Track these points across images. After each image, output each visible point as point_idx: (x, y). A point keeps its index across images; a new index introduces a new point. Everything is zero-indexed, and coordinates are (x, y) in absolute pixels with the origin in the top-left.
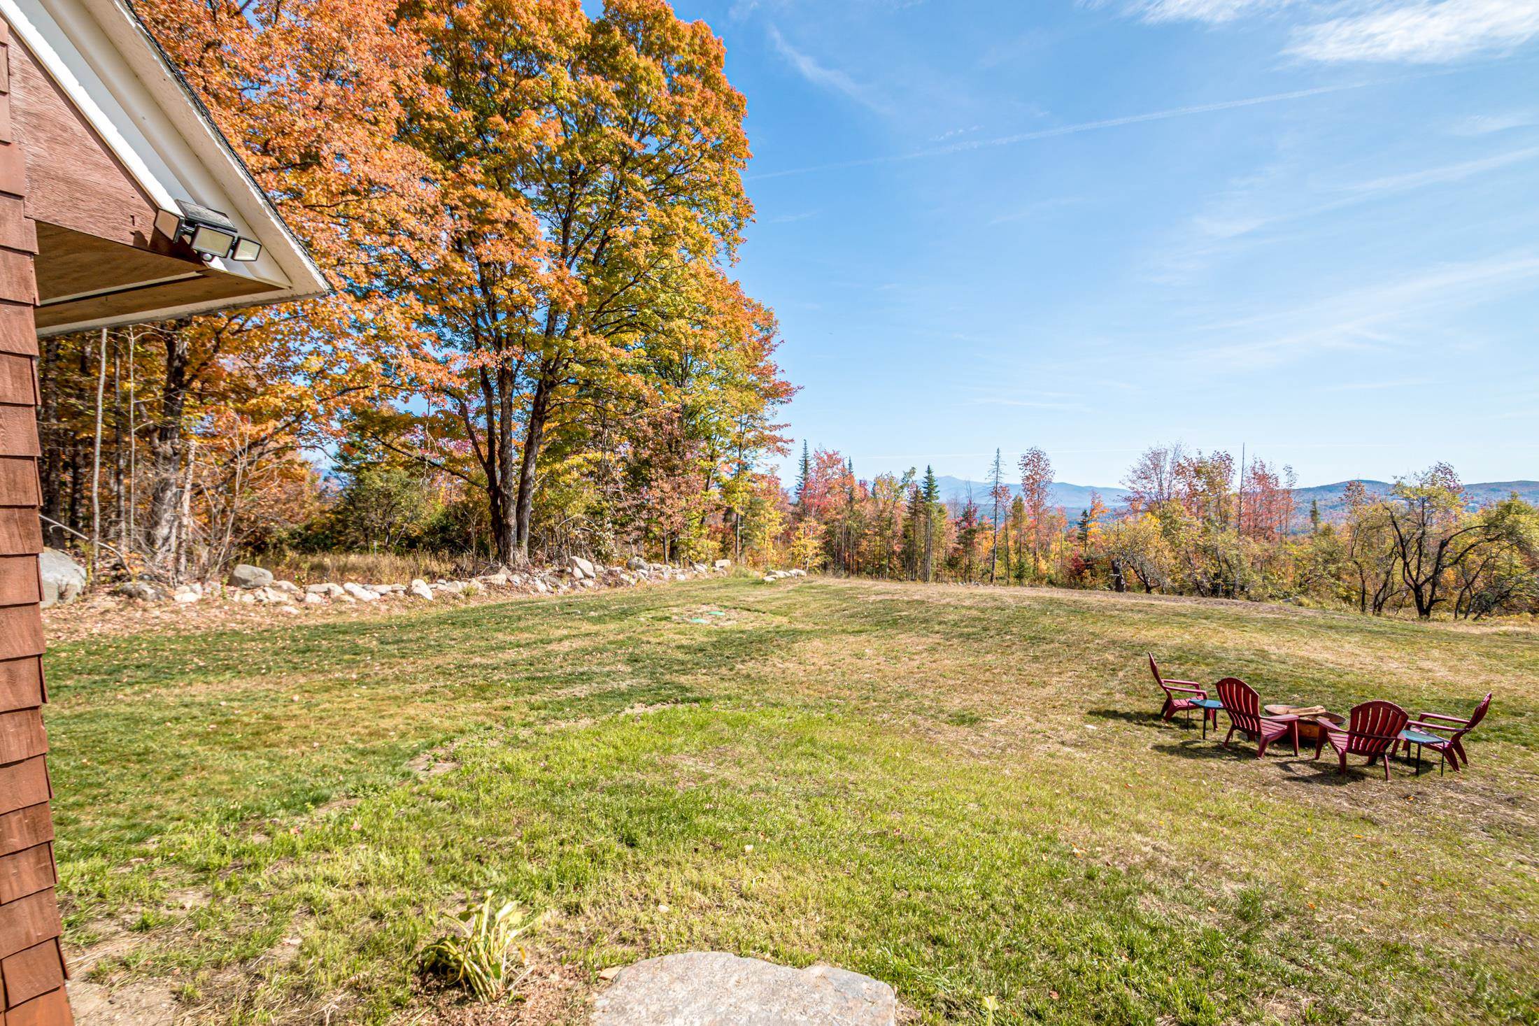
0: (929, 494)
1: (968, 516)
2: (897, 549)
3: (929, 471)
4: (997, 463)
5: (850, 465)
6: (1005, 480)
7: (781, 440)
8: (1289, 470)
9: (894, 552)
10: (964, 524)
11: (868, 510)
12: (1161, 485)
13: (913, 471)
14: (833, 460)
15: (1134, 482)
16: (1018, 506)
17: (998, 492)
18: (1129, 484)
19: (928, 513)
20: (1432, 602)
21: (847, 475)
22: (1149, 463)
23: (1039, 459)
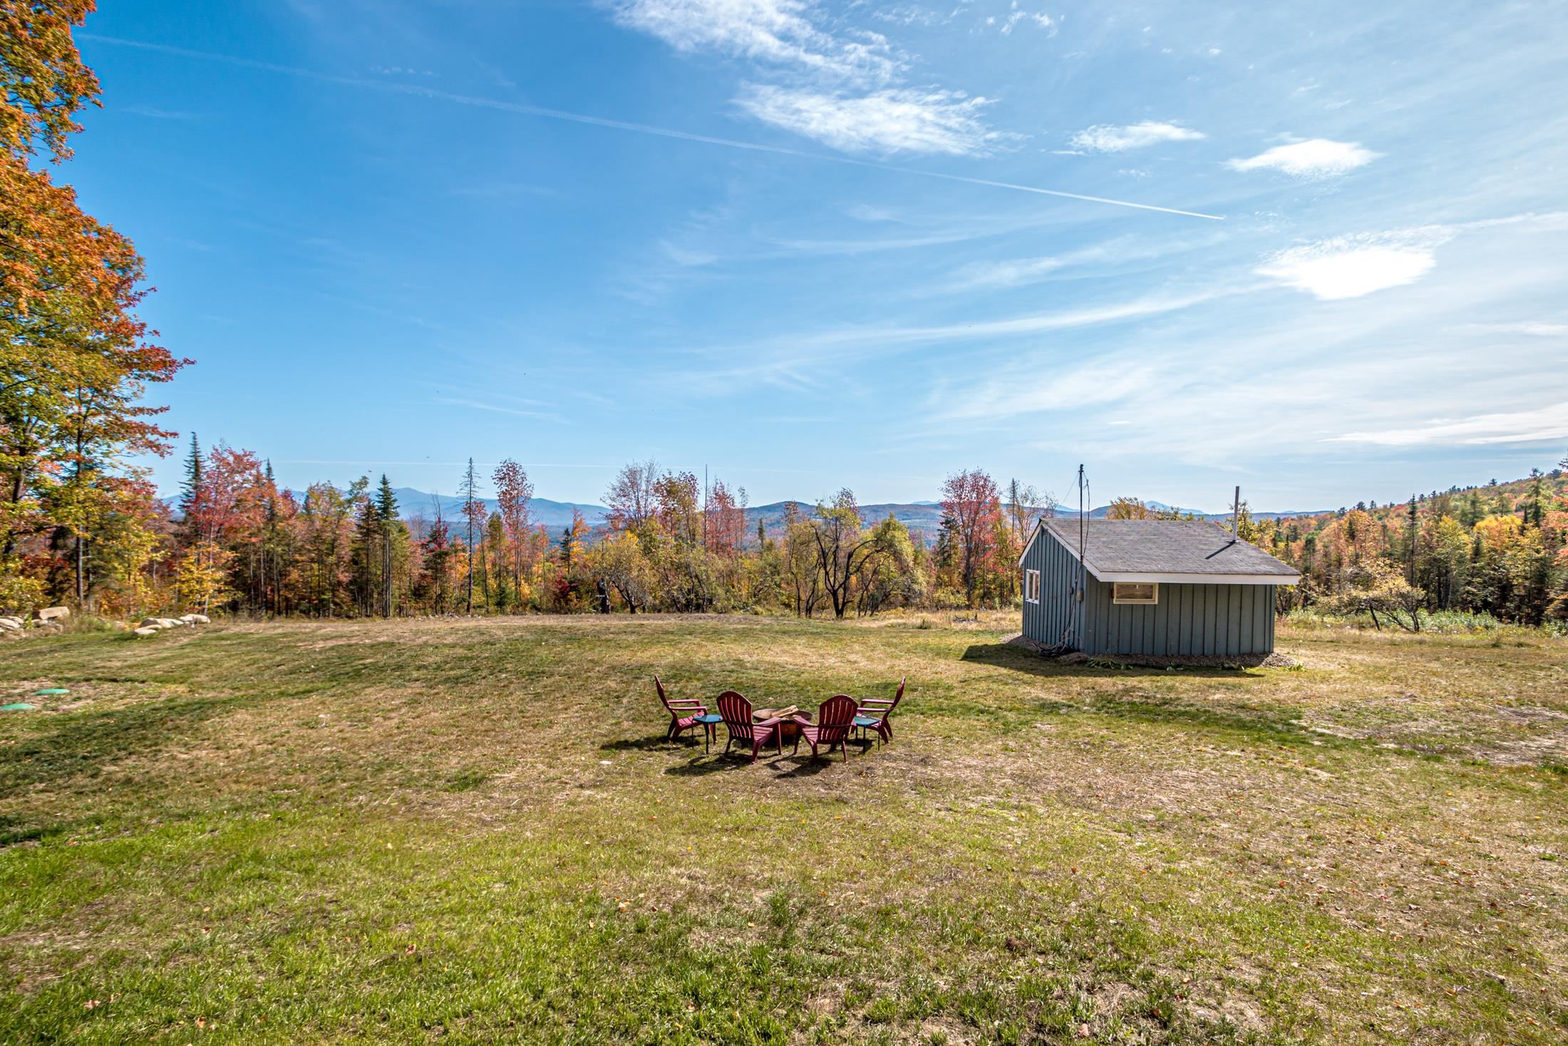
0: (385, 510)
1: (437, 536)
2: (344, 577)
3: (385, 482)
4: (470, 475)
5: (269, 469)
6: (480, 495)
7: (154, 430)
8: (742, 490)
9: (340, 583)
10: (433, 546)
11: (299, 529)
12: (638, 503)
13: (364, 482)
14: (241, 463)
15: (614, 500)
16: (495, 525)
17: (472, 508)
18: (609, 501)
19: (386, 534)
20: (844, 604)
21: (264, 483)
22: (626, 480)
23: (515, 472)
